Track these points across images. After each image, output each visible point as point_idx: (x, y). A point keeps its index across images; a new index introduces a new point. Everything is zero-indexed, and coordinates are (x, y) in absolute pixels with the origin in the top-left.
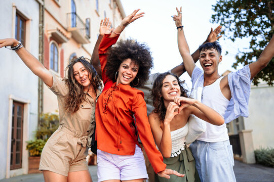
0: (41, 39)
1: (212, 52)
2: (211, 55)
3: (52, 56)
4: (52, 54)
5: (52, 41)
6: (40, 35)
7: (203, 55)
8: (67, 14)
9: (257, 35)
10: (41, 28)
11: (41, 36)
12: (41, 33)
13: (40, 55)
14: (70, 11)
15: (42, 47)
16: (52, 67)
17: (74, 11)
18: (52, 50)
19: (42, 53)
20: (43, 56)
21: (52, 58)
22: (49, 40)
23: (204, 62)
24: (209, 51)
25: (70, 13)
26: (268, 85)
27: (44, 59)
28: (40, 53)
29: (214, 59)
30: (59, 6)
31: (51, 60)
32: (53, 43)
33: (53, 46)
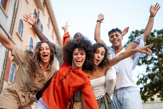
0: (6, 60)
1: (116, 33)
2: (117, 36)
3: (12, 73)
4: (12, 72)
5: (13, 63)
6: (5, 56)
7: (112, 36)
8: (27, 46)
9: (150, 64)
10: (7, 52)
11: (6, 58)
12: (7, 55)
13: (3, 70)
14: (29, 44)
15: (6, 65)
16: (11, 80)
17: (32, 45)
18: (13, 69)
19: (5, 69)
20: (5, 71)
21: (12, 74)
22: (11, 61)
23: (113, 40)
24: (115, 33)
25: (28, 46)
26: (161, 101)
27: (6, 73)
28: (3, 69)
29: (119, 37)
30: (21, 40)
31: (11, 75)
32: (14, 64)
33: (13, 66)
